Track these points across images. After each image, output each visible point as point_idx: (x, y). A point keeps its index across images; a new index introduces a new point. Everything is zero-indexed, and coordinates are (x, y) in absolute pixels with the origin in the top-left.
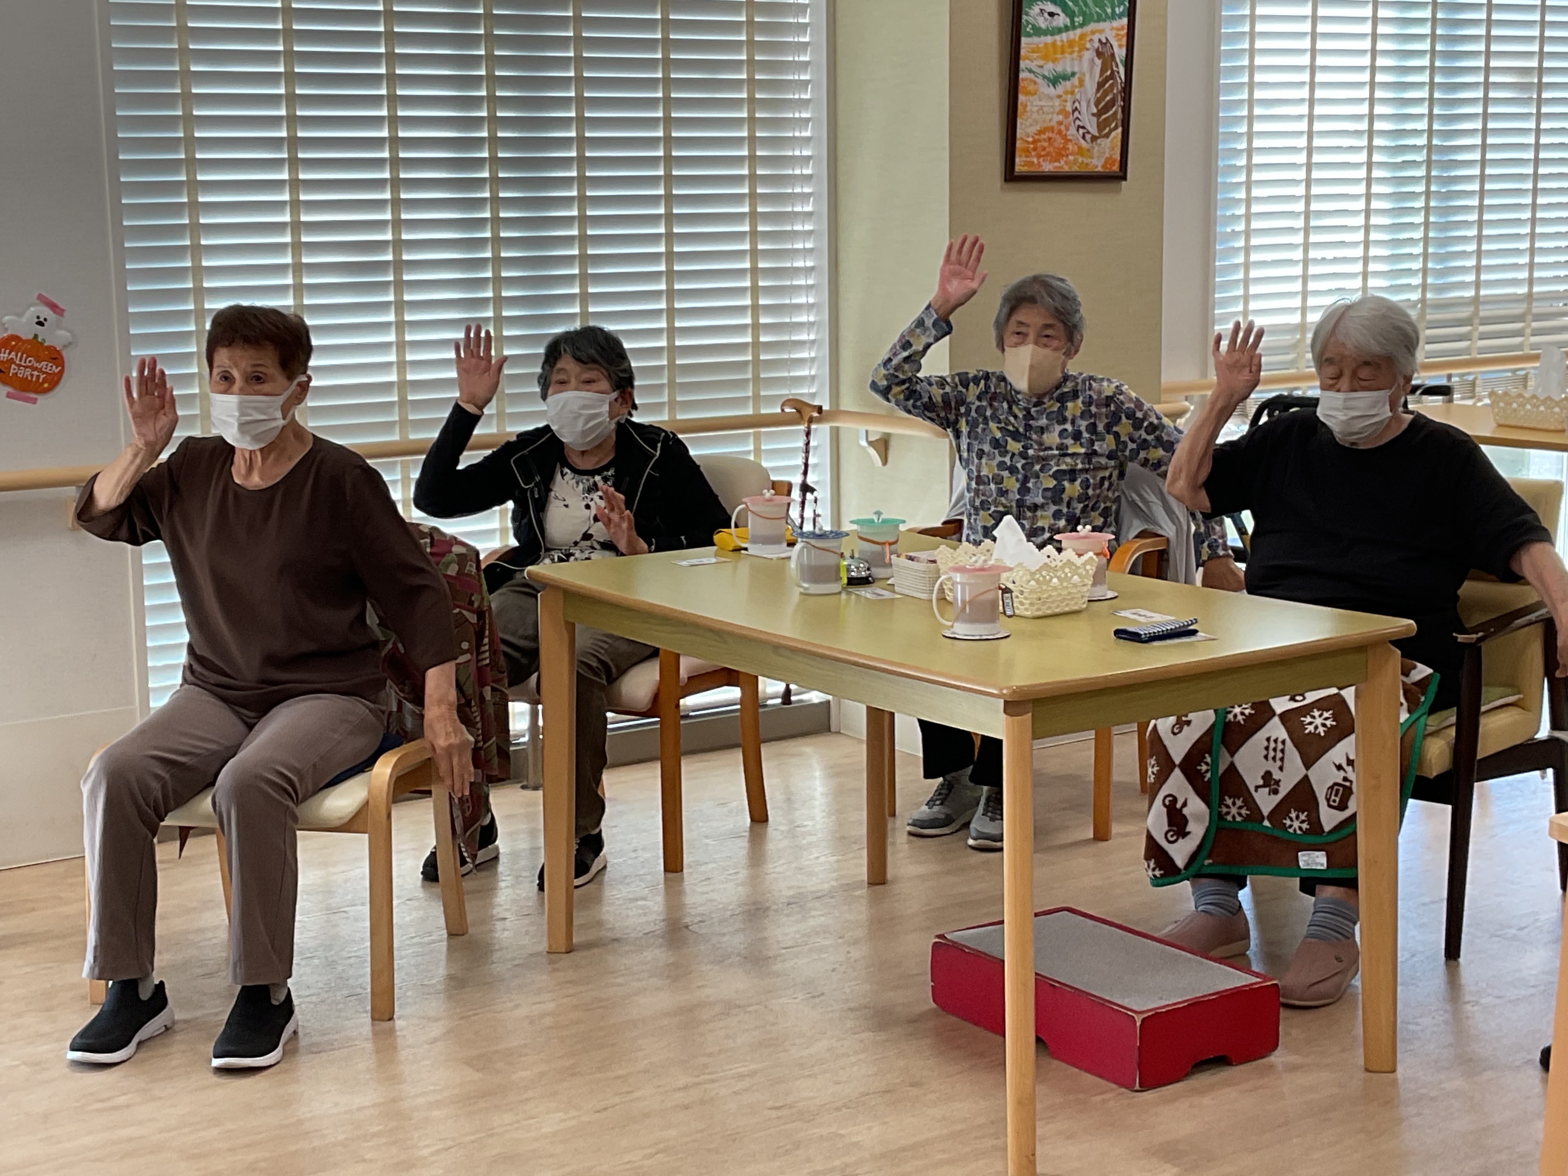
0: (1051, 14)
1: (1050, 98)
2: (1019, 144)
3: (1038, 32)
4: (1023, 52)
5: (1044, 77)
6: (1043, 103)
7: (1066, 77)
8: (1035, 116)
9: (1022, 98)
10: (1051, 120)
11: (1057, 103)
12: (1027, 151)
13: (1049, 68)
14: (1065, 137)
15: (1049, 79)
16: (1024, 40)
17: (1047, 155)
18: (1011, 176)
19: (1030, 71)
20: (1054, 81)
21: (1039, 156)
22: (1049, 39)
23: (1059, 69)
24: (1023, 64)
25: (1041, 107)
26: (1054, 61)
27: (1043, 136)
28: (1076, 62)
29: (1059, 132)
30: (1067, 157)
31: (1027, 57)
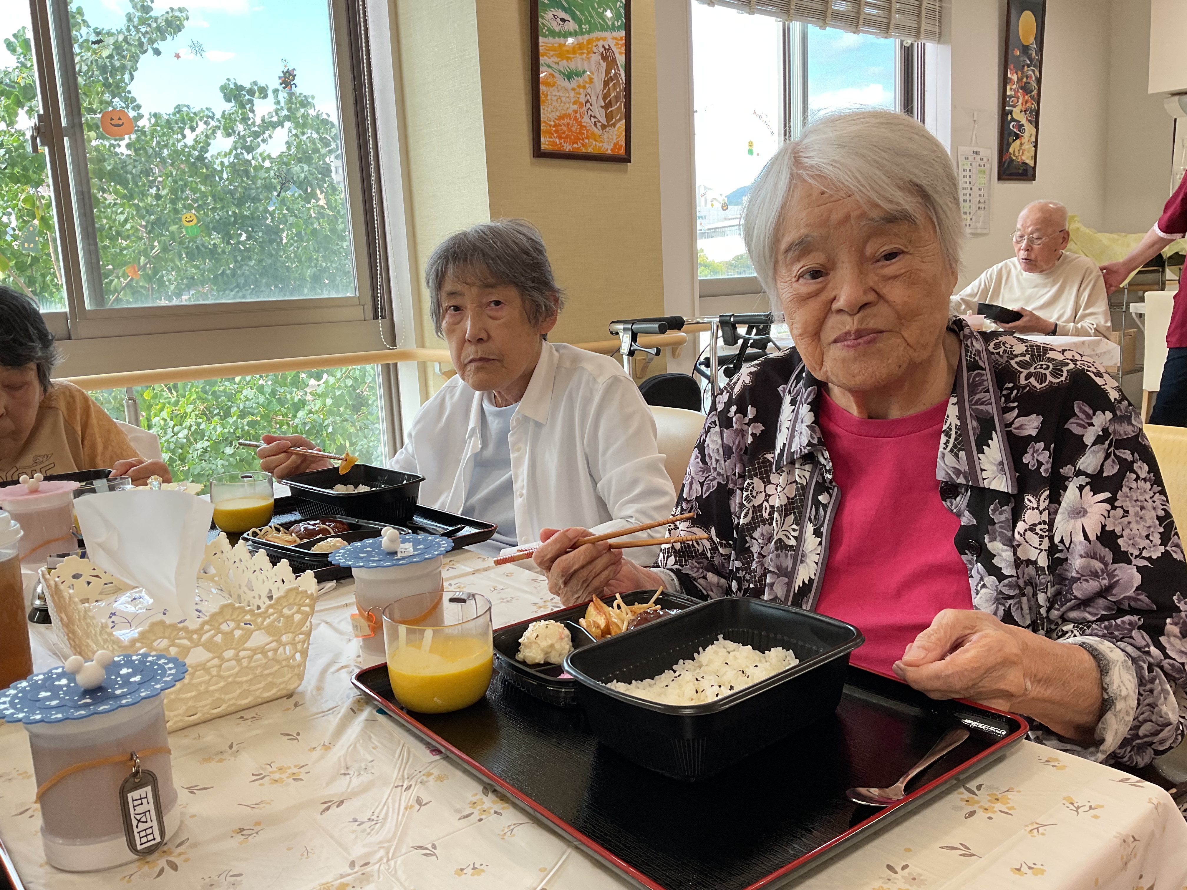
0: (563, 20)
1: (566, 90)
2: (543, 126)
3: (553, 33)
4: (541, 50)
5: (560, 71)
6: (561, 94)
7: (578, 74)
8: (555, 104)
9: (543, 88)
10: (568, 109)
11: (572, 94)
12: (550, 133)
13: (564, 65)
14: (580, 124)
15: (564, 74)
16: (541, 39)
17: (566, 137)
18: (538, 153)
19: (549, 66)
20: (569, 76)
21: (560, 138)
22: (562, 40)
23: (573, 66)
24: (542, 60)
25: (560, 98)
26: (568, 59)
27: (562, 121)
28: (586, 63)
29: (576, 119)
30: (583, 140)
31: (544, 54)
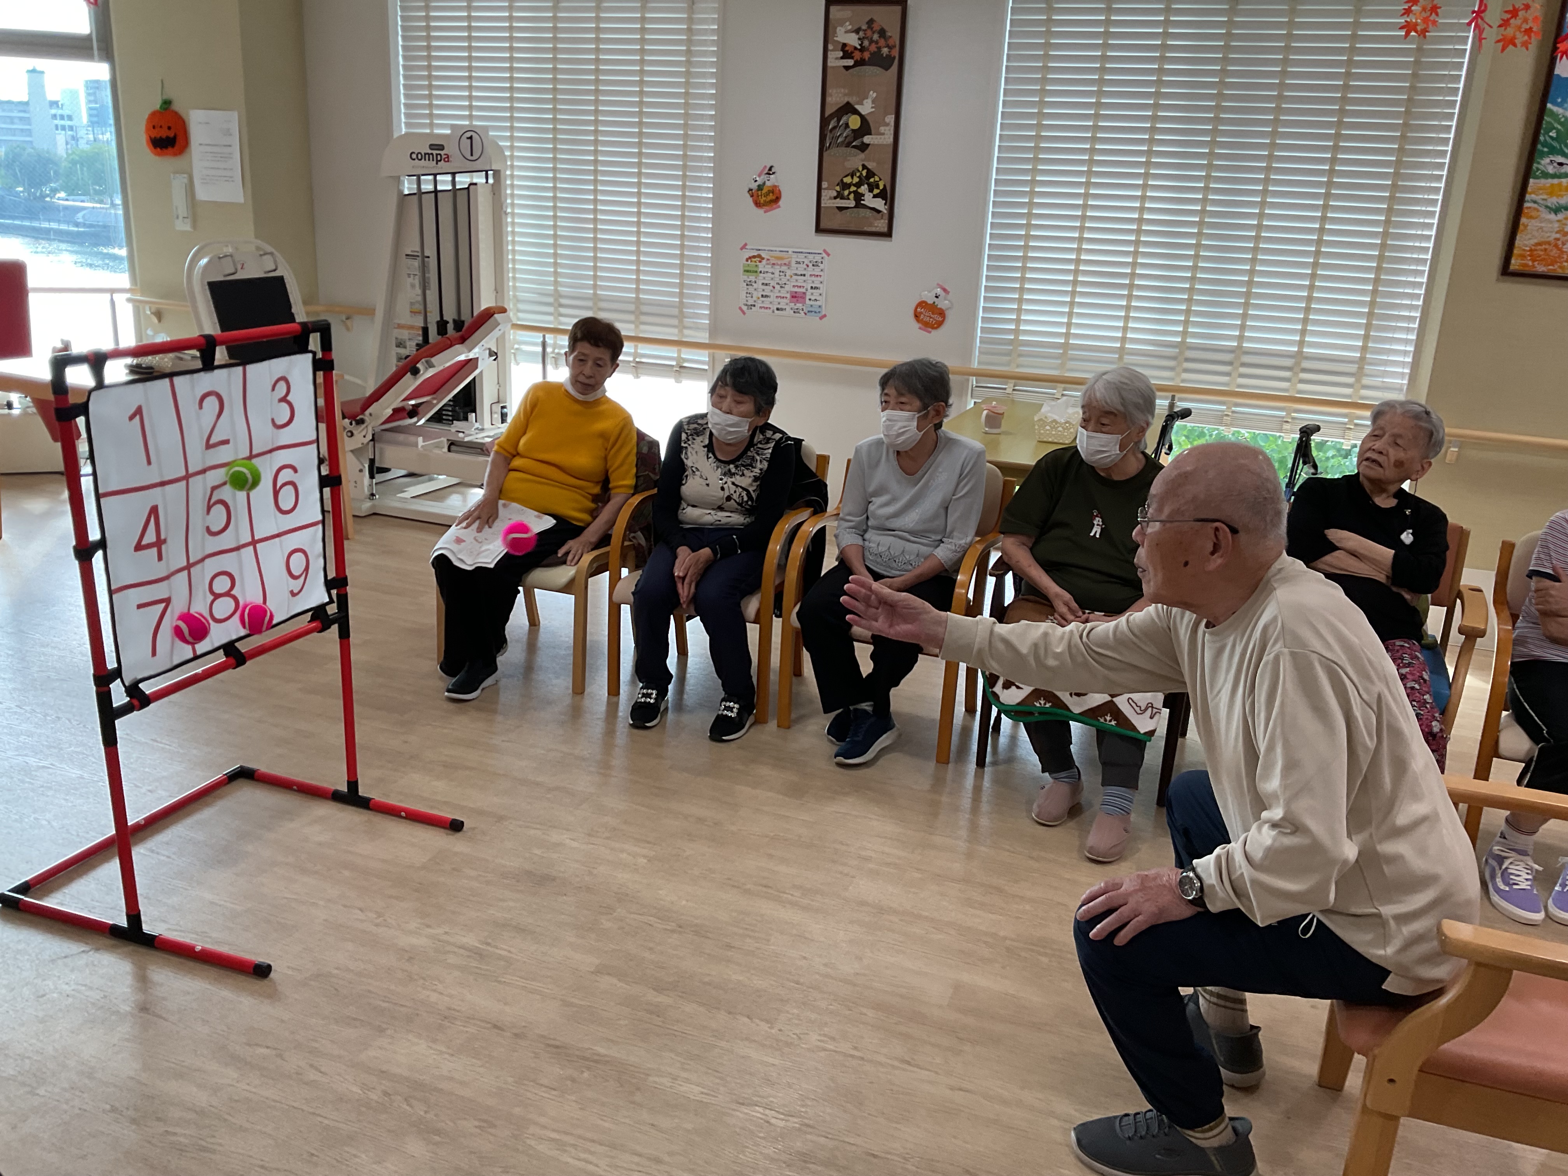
0: (1561, 164)
1: (1550, 222)
2: (1516, 251)
3: (1546, 175)
4: (1529, 189)
5: (1547, 207)
6: (1543, 225)
7: (1567, 208)
8: (1534, 233)
9: (1523, 220)
10: (1549, 237)
11: (1556, 225)
12: (1523, 257)
13: (1553, 201)
14: (1560, 250)
15: (1551, 209)
16: (1531, 181)
17: (1541, 261)
18: (1506, 271)
19: (1535, 202)
20: (1556, 210)
21: (1533, 261)
22: (1556, 181)
23: (1563, 202)
24: (1528, 197)
25: (1541, 228)
26: (1558, 196)
27: (1539, 247)
29: (1556, 246)
30: (1561, 263)
31: (1533, 193)
